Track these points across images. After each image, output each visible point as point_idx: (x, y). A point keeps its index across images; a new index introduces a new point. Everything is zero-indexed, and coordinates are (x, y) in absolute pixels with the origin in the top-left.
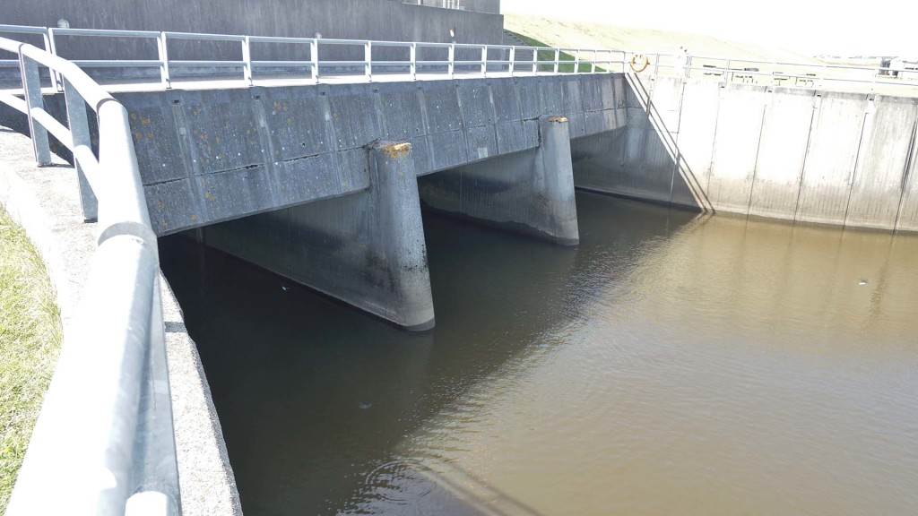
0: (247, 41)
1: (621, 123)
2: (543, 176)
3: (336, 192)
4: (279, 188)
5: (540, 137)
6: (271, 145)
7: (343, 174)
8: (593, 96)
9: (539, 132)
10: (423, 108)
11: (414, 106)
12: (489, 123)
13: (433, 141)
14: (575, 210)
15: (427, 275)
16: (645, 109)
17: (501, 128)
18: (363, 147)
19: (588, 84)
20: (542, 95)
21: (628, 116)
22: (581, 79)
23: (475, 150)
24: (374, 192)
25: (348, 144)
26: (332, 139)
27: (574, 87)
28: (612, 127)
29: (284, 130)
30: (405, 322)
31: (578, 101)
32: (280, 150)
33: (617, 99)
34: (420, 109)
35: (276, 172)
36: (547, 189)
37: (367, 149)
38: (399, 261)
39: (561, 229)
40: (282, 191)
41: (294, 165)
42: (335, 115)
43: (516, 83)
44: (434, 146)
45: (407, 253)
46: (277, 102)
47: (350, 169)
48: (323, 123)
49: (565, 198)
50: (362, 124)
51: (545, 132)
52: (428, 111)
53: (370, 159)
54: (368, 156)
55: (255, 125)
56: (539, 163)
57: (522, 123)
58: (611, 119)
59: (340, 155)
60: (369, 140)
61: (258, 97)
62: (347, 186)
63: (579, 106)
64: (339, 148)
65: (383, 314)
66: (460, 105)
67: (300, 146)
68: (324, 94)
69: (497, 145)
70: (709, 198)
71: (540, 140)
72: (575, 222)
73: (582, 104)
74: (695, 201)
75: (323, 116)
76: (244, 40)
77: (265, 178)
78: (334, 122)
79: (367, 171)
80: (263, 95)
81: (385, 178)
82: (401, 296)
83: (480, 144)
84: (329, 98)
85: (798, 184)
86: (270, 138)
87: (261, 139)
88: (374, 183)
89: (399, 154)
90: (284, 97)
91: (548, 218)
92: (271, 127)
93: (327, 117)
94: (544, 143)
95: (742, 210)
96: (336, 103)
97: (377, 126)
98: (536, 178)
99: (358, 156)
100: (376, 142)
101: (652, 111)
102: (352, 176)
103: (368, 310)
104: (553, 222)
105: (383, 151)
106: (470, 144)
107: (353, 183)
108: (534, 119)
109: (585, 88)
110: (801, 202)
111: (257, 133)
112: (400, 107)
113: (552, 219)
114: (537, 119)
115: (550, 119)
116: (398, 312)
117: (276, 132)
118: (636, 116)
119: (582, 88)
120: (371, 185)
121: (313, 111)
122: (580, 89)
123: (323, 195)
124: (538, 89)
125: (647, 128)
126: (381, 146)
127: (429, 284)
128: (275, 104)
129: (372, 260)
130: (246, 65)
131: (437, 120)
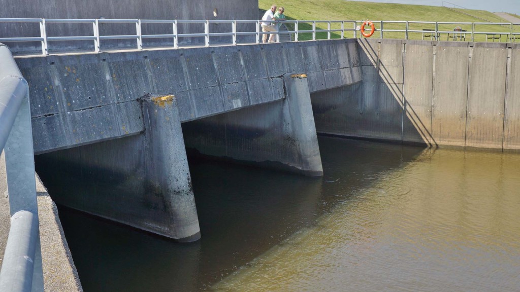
0: (44, 22)
1: (357, 78)
2: (290, 122)
3: (117, 135)
4: (71, 131)
5: (285, 91)
6: (64, 99)
7: (122, 120)
8: (330, 58)
9: (284, 87)
10: (185, 69)
11: (178, 68)
12: (241, 81)
13: (195, 95)
14: (318, 148)
15: (192, 197)
16: (376, 66)
17: (251, 84)
18: (138, 100)
19: (325, 48)
20: (285, 58)
21: (362, 73)
22: (319, 44)
23: (229, 101)
24: (147, 134)
25: (125, 97)
26: (112, 93)
27: (312, 51)
28: (349, 82)
29: (74, 87)
30: (176, 236)
31: (317, 62)
32: (71, 102)
33: (352, 60)
34: (182, 71)
35: (68, 119)
36: (294, 132)
37: (140, 101)
38: (170, 187)
39: (307, 163)
40: (74, 133)
41: (82, 114)
42: (114, 76)
43: (262, 49)
44: (196, 99)
45: (175, 180)
46: (68, 67)
47: (128, 116)
48: (104, 82)
49: (309, 139)
50: (136, 82)
51: (289, 86)
52: (189, 71)
53: (143, 109)
54: (142, 107)
55: (51, 84)
56: (286, 111)
57: (269, 80)
58: (347, 76)
59: (119, 106)
60: (142, 95)
61: (53, 63)
62: (126, 130)
63: (318, 66)
64: (118, 100)
65: (159, 232)
66: (216, 67)
67: (87, 100)
68: (104, 60)
69: (249, 97)
70: (432, 136)
71: (285, 93)
72: (319, 158)
73: (321, 64)
74: (422, 139)
75: (105, 77)
76: (42, 22)
77: (60, 124)
78: (113, 82)
79: (141, 118)
80: (57, 62)
81: (155, 123)
82: (172, 216)
83: (235, 96)
84: (109, 63)
85: (502, 119)
86: (63, 94)
87: (56, 94)
88: (147, 127)
89: (166, 104)
90: (73, 63)
91: (297, 156)
92: (64, 86)
93: (108, 77)
94: (289, 95)
95: (460, 143)
96: (115, 67)
97: (148, 84)
98: (284, 124)
99: (134, 107)
100: (147, 96)
101: (381, 67)
102: (130, 123)
103: (147, 230)
104: (302, 159)
105: (153, 102)
106: (226, 97)
107: (130, 128)
108: (280, 77)
109: (322, 51)
110: (506, 133)
111: (52, 90)
112: (166, 69)
113: (300, 156)
114: (282, 76)
115: (293, 76)
116: (170, 228)
117: (68, 89)
118: (369, 72)
119: (320, 50)
120: (145, 129)
121: (96, 73)
122: (318, 53)
123: (106, 137)
124: (281, 53)
125: (379, 82)
126: (151, 99)
127: (194, 204)
128: (67, 68)
129: (148, 188)
130: (43, 40)
131: (197, 79)
